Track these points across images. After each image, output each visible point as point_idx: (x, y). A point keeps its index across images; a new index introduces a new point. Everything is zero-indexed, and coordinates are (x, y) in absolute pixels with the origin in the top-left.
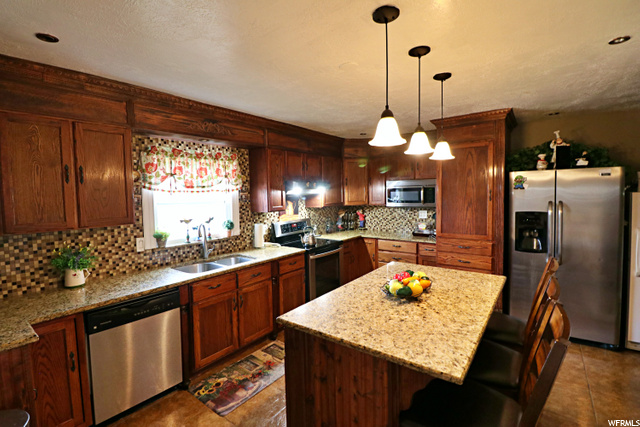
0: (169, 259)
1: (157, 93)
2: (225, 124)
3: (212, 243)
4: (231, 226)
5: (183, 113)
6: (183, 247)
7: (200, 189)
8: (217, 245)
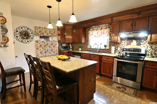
0: (92, 51)
1: (85, 21)
2: (98, 21)
3: (101, 49)
4: (105, 46)
5: (90, 22)
6: (95, 49)
7: (97, 37)
8: (102, 50)
